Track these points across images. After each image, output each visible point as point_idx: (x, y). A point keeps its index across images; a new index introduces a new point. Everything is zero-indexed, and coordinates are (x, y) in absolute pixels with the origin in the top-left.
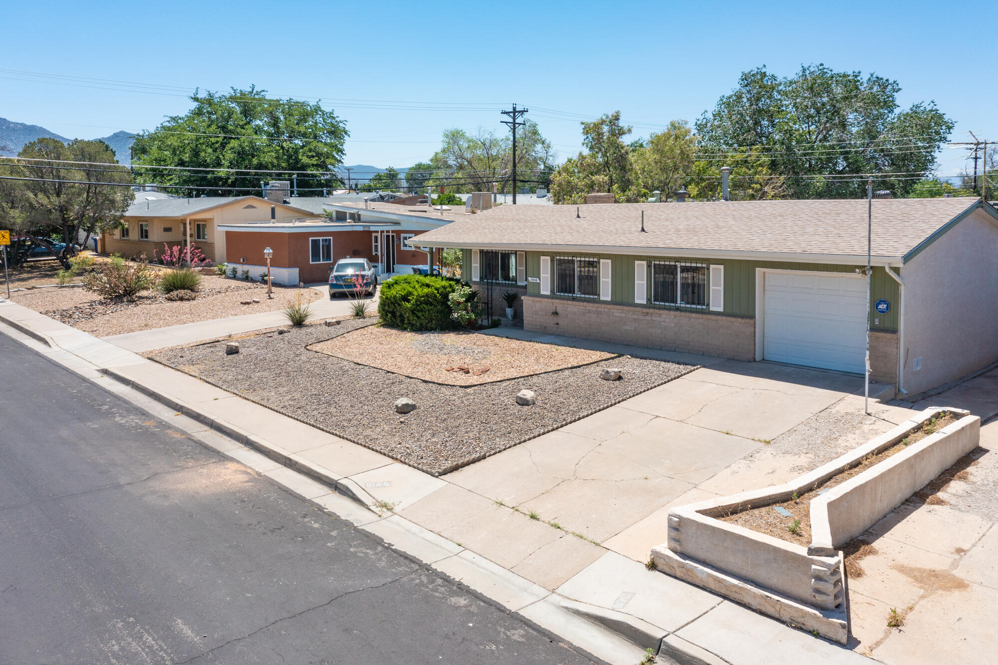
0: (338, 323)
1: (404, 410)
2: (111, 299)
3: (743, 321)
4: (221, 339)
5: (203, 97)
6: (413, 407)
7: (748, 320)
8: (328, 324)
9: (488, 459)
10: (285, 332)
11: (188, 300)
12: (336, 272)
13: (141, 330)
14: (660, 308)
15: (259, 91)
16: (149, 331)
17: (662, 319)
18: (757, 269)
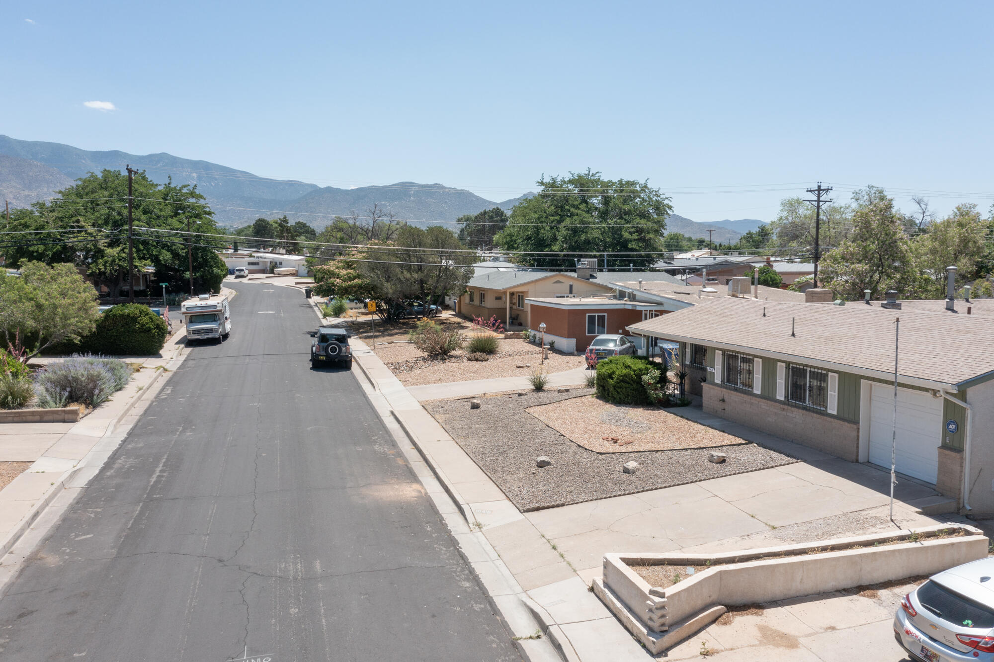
0: (567, 391)
1: (542, 465)
2: (431, 356)
3: (849, 425)
4: (477, 396)
5: (548, 181)
6: (548, 464)
7: (852, 425)
8: (559, 391)
9: (565, 507)
10: (523, 395)
11: (482, 361)
12: (592, 345)
13: (435, 383)
14: (792, 406)
15: (594, 173)
16: (440, 384)
17: (794, 416)
18: (862, 381)
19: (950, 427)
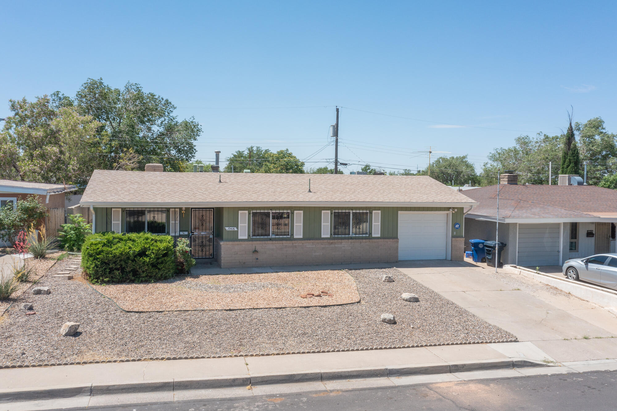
17: (342, 246)
18: (399, 212)
19: (456, 226)
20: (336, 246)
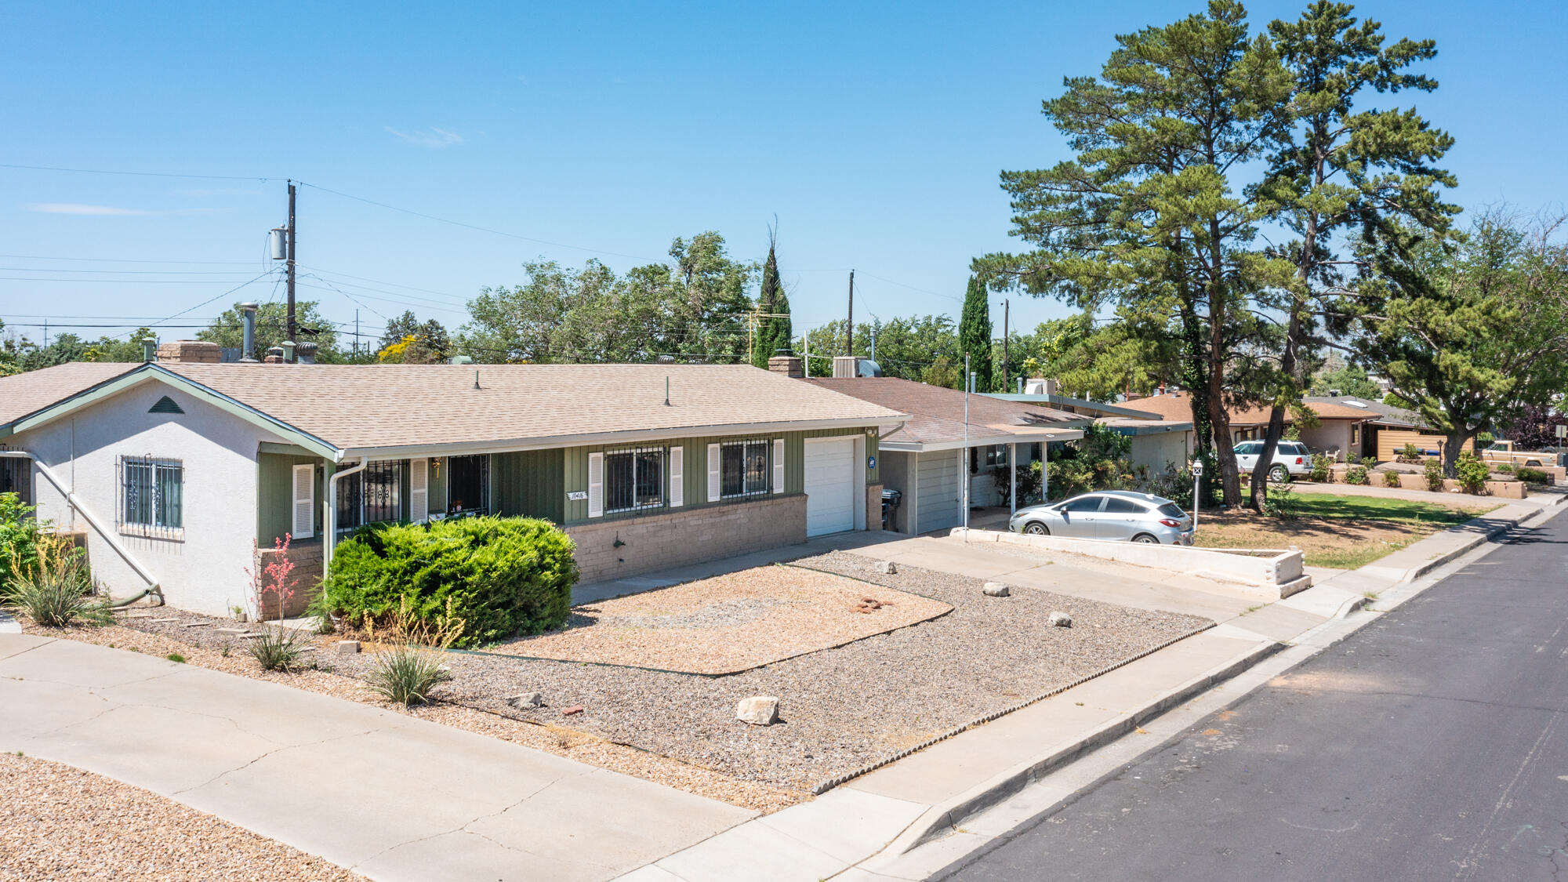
14: (730, 503)
18: (806, 440)
19: (871, 464)
20: (730, 517)
